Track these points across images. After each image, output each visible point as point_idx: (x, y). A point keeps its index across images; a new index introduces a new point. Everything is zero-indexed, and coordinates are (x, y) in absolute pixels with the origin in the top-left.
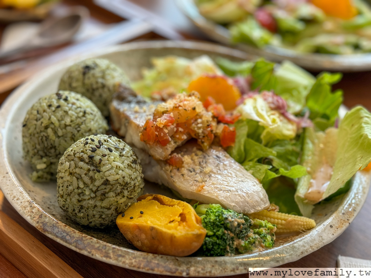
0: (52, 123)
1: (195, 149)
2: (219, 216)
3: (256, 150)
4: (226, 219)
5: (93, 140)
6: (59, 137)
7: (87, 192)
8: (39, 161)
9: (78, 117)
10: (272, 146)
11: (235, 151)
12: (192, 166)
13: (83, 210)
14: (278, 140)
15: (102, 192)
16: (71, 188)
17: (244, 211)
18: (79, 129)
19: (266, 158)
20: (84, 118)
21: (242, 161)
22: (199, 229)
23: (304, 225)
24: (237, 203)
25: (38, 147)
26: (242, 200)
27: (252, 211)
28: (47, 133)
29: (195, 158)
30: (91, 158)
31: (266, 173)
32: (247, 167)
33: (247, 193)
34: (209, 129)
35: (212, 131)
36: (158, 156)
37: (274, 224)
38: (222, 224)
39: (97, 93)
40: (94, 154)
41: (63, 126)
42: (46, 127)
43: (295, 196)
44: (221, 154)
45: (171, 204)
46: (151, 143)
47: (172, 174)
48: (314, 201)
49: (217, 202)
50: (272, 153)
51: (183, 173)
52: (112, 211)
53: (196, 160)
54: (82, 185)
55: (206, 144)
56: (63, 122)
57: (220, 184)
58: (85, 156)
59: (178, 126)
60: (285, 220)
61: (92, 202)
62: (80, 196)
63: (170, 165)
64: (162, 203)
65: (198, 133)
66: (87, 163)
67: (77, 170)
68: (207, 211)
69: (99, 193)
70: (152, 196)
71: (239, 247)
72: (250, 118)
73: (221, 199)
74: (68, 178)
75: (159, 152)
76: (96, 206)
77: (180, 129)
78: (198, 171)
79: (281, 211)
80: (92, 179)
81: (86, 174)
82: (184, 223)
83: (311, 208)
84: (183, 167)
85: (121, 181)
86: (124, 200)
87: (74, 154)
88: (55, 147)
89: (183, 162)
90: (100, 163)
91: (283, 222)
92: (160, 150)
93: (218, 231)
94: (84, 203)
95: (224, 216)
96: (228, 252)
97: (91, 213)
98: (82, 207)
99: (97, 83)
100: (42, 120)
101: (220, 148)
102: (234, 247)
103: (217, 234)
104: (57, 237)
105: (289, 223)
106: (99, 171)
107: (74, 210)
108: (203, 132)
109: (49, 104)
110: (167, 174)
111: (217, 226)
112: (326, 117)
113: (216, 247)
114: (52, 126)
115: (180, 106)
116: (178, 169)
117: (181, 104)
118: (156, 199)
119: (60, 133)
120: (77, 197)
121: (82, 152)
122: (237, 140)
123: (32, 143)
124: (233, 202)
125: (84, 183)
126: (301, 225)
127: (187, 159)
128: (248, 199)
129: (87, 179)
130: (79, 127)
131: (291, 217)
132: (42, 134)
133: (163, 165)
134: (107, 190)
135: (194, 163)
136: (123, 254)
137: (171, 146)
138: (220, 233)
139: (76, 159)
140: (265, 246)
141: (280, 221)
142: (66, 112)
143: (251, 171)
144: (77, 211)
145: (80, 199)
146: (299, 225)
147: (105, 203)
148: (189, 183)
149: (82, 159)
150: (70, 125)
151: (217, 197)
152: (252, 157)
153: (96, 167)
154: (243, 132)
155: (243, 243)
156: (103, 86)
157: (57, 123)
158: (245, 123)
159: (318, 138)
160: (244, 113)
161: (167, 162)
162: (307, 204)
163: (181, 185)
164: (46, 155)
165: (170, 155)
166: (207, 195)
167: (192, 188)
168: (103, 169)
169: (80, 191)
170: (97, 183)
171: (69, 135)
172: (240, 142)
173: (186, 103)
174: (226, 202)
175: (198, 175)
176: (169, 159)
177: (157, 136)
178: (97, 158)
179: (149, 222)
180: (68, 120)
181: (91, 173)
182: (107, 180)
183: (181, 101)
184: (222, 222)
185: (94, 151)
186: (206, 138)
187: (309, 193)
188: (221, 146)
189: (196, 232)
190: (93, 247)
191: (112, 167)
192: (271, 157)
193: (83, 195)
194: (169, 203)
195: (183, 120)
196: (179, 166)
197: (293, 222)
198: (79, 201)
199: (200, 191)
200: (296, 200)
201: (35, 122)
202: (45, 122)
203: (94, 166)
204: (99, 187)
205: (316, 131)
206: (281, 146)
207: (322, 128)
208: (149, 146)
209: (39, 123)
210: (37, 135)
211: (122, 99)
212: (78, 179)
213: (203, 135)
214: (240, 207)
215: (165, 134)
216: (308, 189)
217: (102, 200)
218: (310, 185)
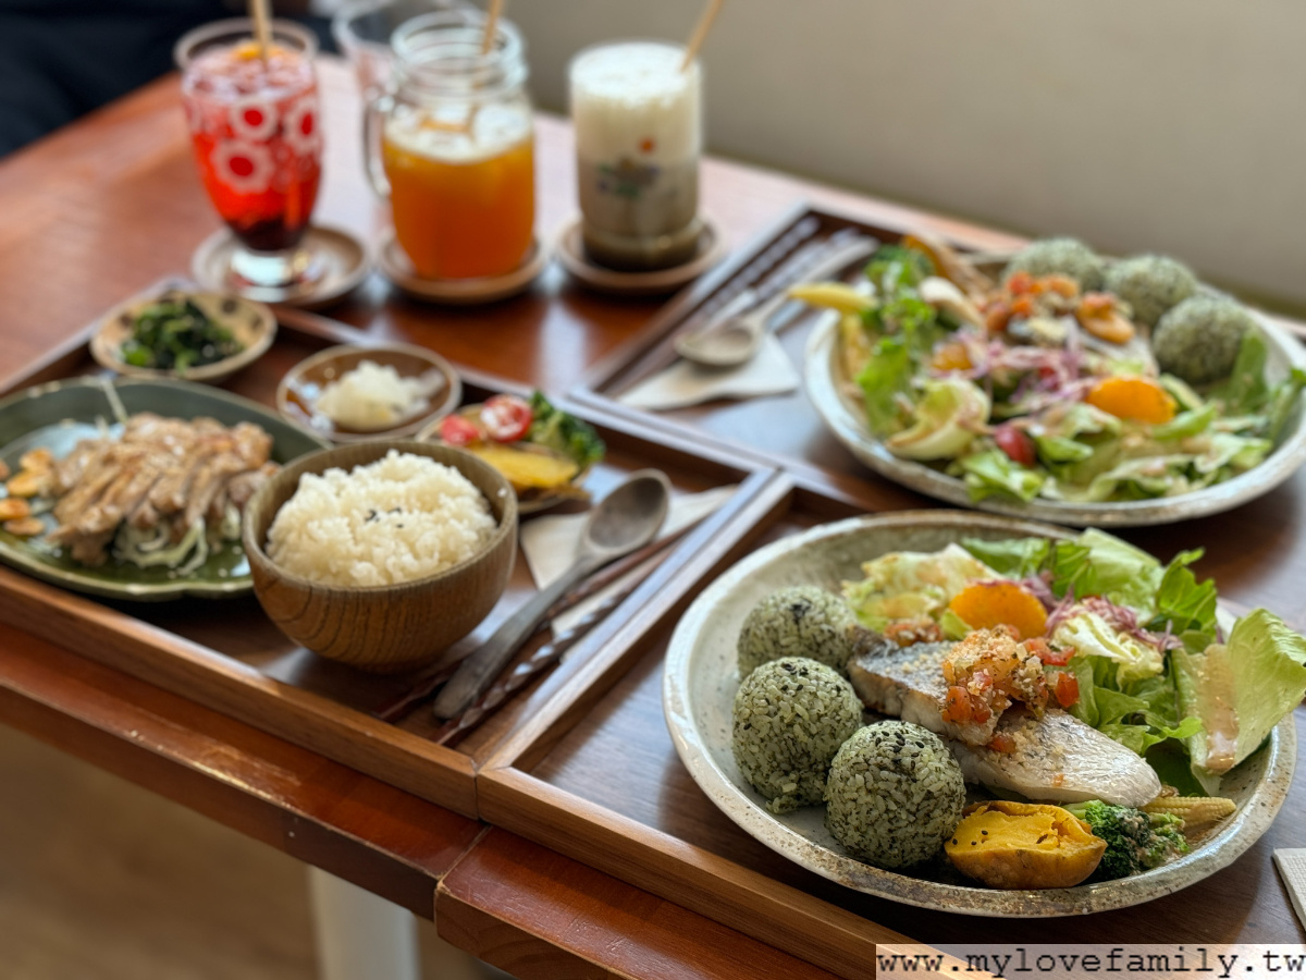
0: (798, 715)
1: (1022, 719)
2: (1108, 817)
3: (1117, 704)
4: (1122, 819)
5: (886, 734)
6: (812, 736)
7: (904, 816)
8: (782, 780)
9: (832, 699)
10: (1135, 693)
11: (1083, 711)
12: (1029, 747)
13: (897, 845)
14: (1143, 681)
15: (925, 811)
16: (875, 813)
17: (1135, 803)
18: (838, 718)
19: (1136, 714)
20: (840, 699)
21: (1096, 724)
22: (1095, 841)
23: (1219, 810)
24: (1123, 793)
25: (779, 757)
26: (1130, 788)
27: (1146, 802)
28: (793, 733)
29: (1030, 732)
30: (896, 762)
31: (1145, 738)
32: (1110, 733)
33: (1132, 776)
34: (1043, 684)
35: (1046, 686)
36: (975, 741)
37: (1179, 816)
38: (1117, 829)
39: (825, 650)
40: (899, 756)
41: (815, 717)
42: (790, 725)
43: (1192, 767)
44: (1067, 720)
45: (1029, 811)
46: (964, 722)
47: (1004, 766)
48: (1222, 770)
49: (1095, 798)
50: (1142, 703)
51: (1021, 760)
52: (937, 839)
53: (1033, 737)
54: (893, 807)
55: (1040, 708)
56: (815, 711)
57: (1088, 769)
58: (886, 761)
59: (995, 688)
60: (1189, 807)
61: (911, 830)
62: (892, 824)
63: (994, 751)
64: (1008, 812)
65: (1027, 693)
66: (893, 771)
67: (882, 785)
68: (1087, 813)
69: (921, 814)
70: (986, 804)
71: (1143, 860)
72: (1097, 654)
73: (1098, 791)
74: (869, 799)
75: (977, 735)
76: (917, 834)
77: (1001, 692)
78: (1043, 754)
79: (1182, 794)
80: (907, 793)
81: (896, 789)
82: (1066, 837)
83: (1217, 782)
84: (1017, 751)
85: (946, 790)
86: (952, 818)
87: (866, 761)
88: (808, 754)
89: (1015, 744)
90: (913, 767)
91: (1187, 810)
92: (977, 731)
93: (1116, 840)
94: (899, 834)
95: (1118, 816)
96: (1132, 868)
97: (907, 847)
98: (894, 840)
99: (822, 631)
100: (780, 714)
101: (1061, 711)
102: (1138, 860)
103: (1114, 844)
104: (880, 890)
105: (1196, 810)
106: (915, 781)
107: (880, 845)
108: (1034, 691)
109: (781, 685)
110: (995, 768)
111: (1111, 832)
112: (1196, 625)
113: (1117, 865)
114: (800, 720)
115: (993, 656)
116: (1009, 756)
117: (994, 652)
118: (996, 808)
119: (814, 730)
120: (888, 826)
121: (879, 755)
122: (1081, 693)
123: (768, 752)
124: (1117, 793)
125: (896, 802)
126: (1215, 811)
127: (1018, 737)
128: (1136, 785)
129: (899, 796)
130: (838, 715)
131: (1197, 801)
132: (785, 736)
133: (983, 753)
134: (931, 808)
135: (1031, 742)
136: (987, 898)
137: (992, 721)
138: (1119, 842)
139: (873, 767)
140: (1181, 851)
141: (1181, 810)
142: (814, 694)
143: (1121, 739)
144: (886, 847)
145: (893, 828)
146: (1211, 811)
147: (929, 829)
148: (1036, 775)
149: (882, 767)
150: (826, 714)
151: (1090, 789)
152: (1113, 716)
153: (909, 775)
154: (1086, 677)
155: (1148, 852)
156: (833, 635)
157: (806, 716)
158: (1086, 662)
159: (1197, 664)
160: (1082, 647)
161: (990, 747)
162: (1212, 775)
163: (1024, 780)
164: (794, 768)
165: (993, 735)
166: (1075, 789)
167: (1044, 781)
168: (921, 775)
169: (891, 815)
170: (917, 799)
171: (828, 730)
172: (1086, 693)
173: (1000, 648)
174: (1108, 794)
175: (1045, 759)
176: (992, 743)
177: (973, 709)
178: (907, 761)
179: (1009, 845)
180: (819, 707)
181: (904, 786)
182: (929, 792)
183: (991, 649)
184: (1117, 826)
185: (897, 750)
186: (1039, 698)
187: (1212, 758)
188: (1059, 707)
189: (1094, 846)
190: (940, 896)
191: (931, 771)
192: (1141, 711)
193: (897, 821)
194: (1023, 811)
195: (1001, 677)
196: (1009, 750)
197: (1202, 809)
198: (890, 831)
199: (1060, 784)
200: (1193, 772)
201: (769, 719)
202: (788, 716)
203: (905, 774)
204: (919, 804)
205: (1190, 653)
206: (1150, 690)
207: (1198, 646)
208: (959, 727)
209: (777, 718)
210: (776, 739)
211: (864, 652)
212: (884, 797)
213: (1034, 695)
214: (1129, 799)
215: (984, 704)
216: (1208, 753)
217: (925, 824)
218: (1210, 746)
